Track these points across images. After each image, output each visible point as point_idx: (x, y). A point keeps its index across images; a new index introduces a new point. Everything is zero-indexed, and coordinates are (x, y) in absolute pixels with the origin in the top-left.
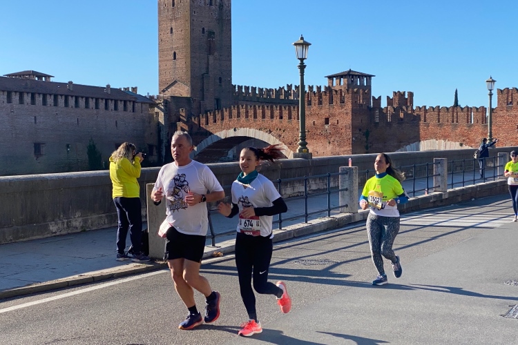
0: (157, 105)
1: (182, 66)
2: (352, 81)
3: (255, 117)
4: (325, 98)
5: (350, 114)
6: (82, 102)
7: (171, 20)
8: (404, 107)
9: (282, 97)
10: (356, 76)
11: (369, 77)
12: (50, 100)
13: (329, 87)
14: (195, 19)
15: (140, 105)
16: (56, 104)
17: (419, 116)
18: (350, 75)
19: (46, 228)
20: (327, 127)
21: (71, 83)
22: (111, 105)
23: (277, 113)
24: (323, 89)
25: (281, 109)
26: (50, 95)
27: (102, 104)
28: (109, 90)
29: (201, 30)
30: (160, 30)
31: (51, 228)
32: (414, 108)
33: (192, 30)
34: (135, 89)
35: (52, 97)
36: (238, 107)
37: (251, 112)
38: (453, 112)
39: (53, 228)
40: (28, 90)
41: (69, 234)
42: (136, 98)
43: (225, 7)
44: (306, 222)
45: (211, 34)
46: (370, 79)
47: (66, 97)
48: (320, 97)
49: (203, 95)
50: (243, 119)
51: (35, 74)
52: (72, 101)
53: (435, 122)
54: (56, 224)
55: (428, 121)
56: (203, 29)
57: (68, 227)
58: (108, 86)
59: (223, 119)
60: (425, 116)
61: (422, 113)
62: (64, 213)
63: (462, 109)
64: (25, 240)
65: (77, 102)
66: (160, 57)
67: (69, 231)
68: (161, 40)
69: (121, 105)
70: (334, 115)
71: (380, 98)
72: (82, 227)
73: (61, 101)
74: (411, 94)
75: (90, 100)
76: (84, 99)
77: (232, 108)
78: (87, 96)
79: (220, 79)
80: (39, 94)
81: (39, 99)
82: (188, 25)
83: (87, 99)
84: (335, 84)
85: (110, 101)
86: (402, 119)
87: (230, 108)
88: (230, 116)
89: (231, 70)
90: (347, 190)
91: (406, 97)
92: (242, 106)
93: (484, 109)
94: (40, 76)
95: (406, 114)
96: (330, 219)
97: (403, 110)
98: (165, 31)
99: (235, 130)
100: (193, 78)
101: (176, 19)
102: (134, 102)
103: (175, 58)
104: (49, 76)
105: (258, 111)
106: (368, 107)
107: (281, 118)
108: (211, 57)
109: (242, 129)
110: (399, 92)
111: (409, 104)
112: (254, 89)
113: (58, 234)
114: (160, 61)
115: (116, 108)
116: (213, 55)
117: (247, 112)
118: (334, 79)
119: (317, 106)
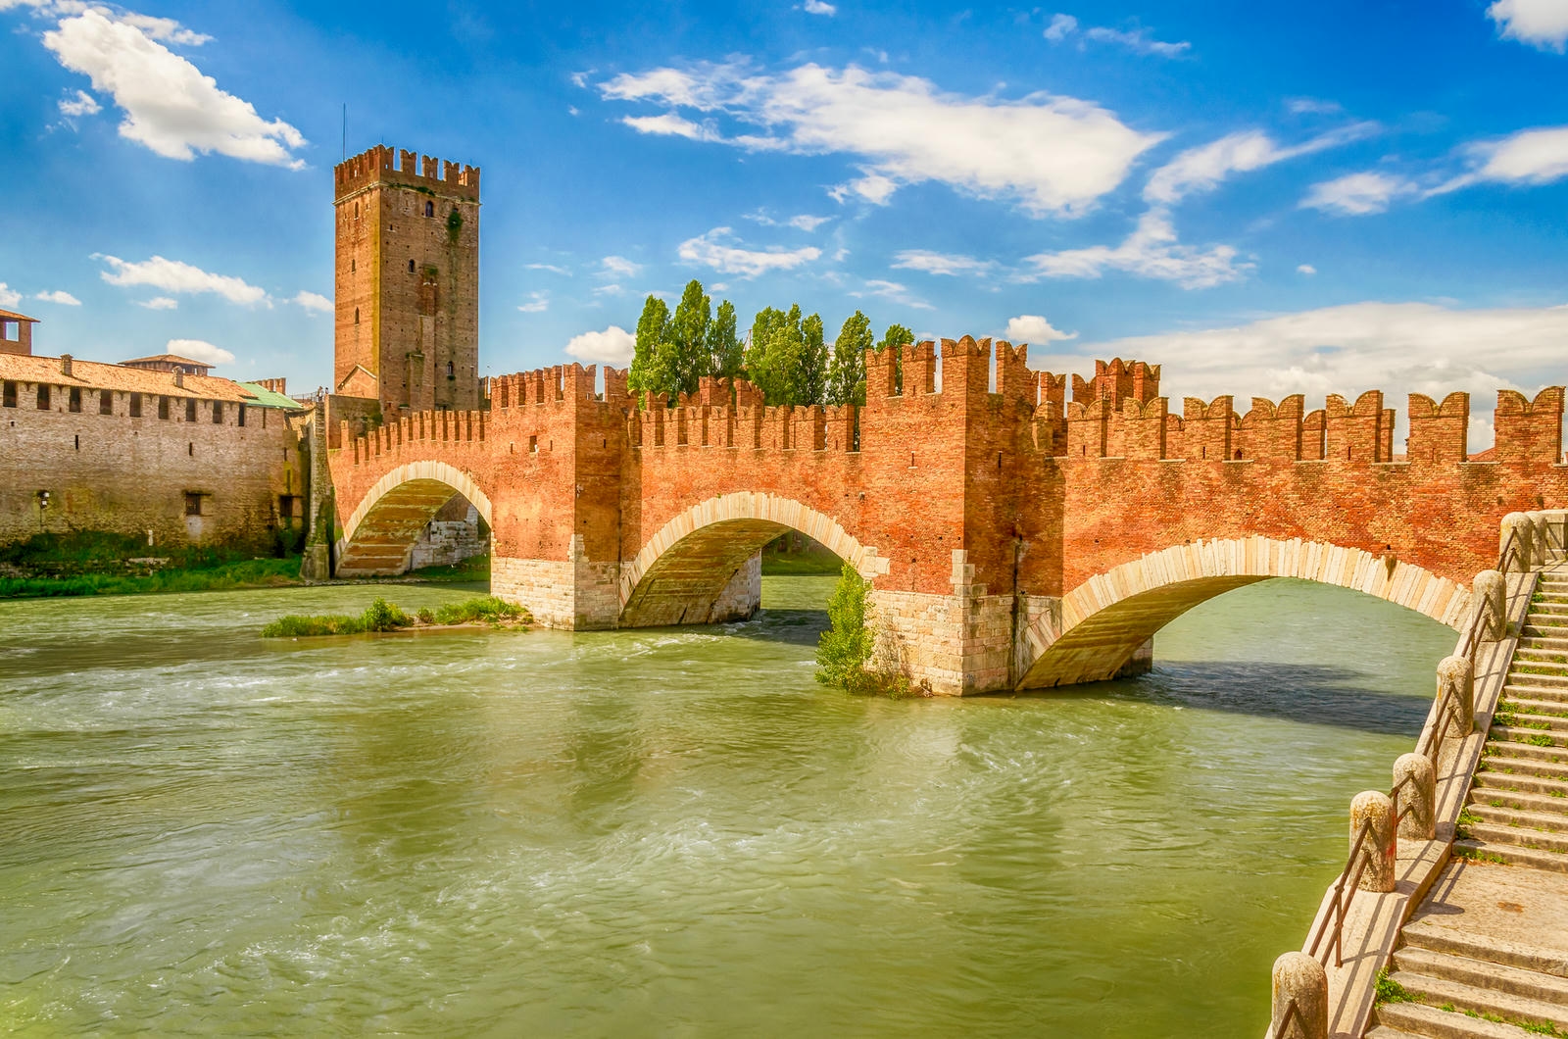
1: (368, 336)
3: (445, 436)
4: (531, 388)
5: (573, 427)
7: (353, 245)
14: (392, 242)
15: (258, 412)
16: (11, 401)
22: (178, 411)
27: (151, 405)
29: (407, 263)
30: (337, 267)
33: (384, 264)
43: (464, 223)
45: (430, 272)
47: (44, 388)
56: (412, 262)
65: (75, 400)
66: (337, 320)
68: (339, 287)
69: (205, 412)
73: (28, 395)
79: (451, 364)
82: (377, 252)
98: (344, 267)
100: (384, 359)
101: (360, 242)
103: (357, 321)
108: (427, 320)
114: (337, 328)
115: (191, 417)
116: (432, 315)
119: (517, 407)
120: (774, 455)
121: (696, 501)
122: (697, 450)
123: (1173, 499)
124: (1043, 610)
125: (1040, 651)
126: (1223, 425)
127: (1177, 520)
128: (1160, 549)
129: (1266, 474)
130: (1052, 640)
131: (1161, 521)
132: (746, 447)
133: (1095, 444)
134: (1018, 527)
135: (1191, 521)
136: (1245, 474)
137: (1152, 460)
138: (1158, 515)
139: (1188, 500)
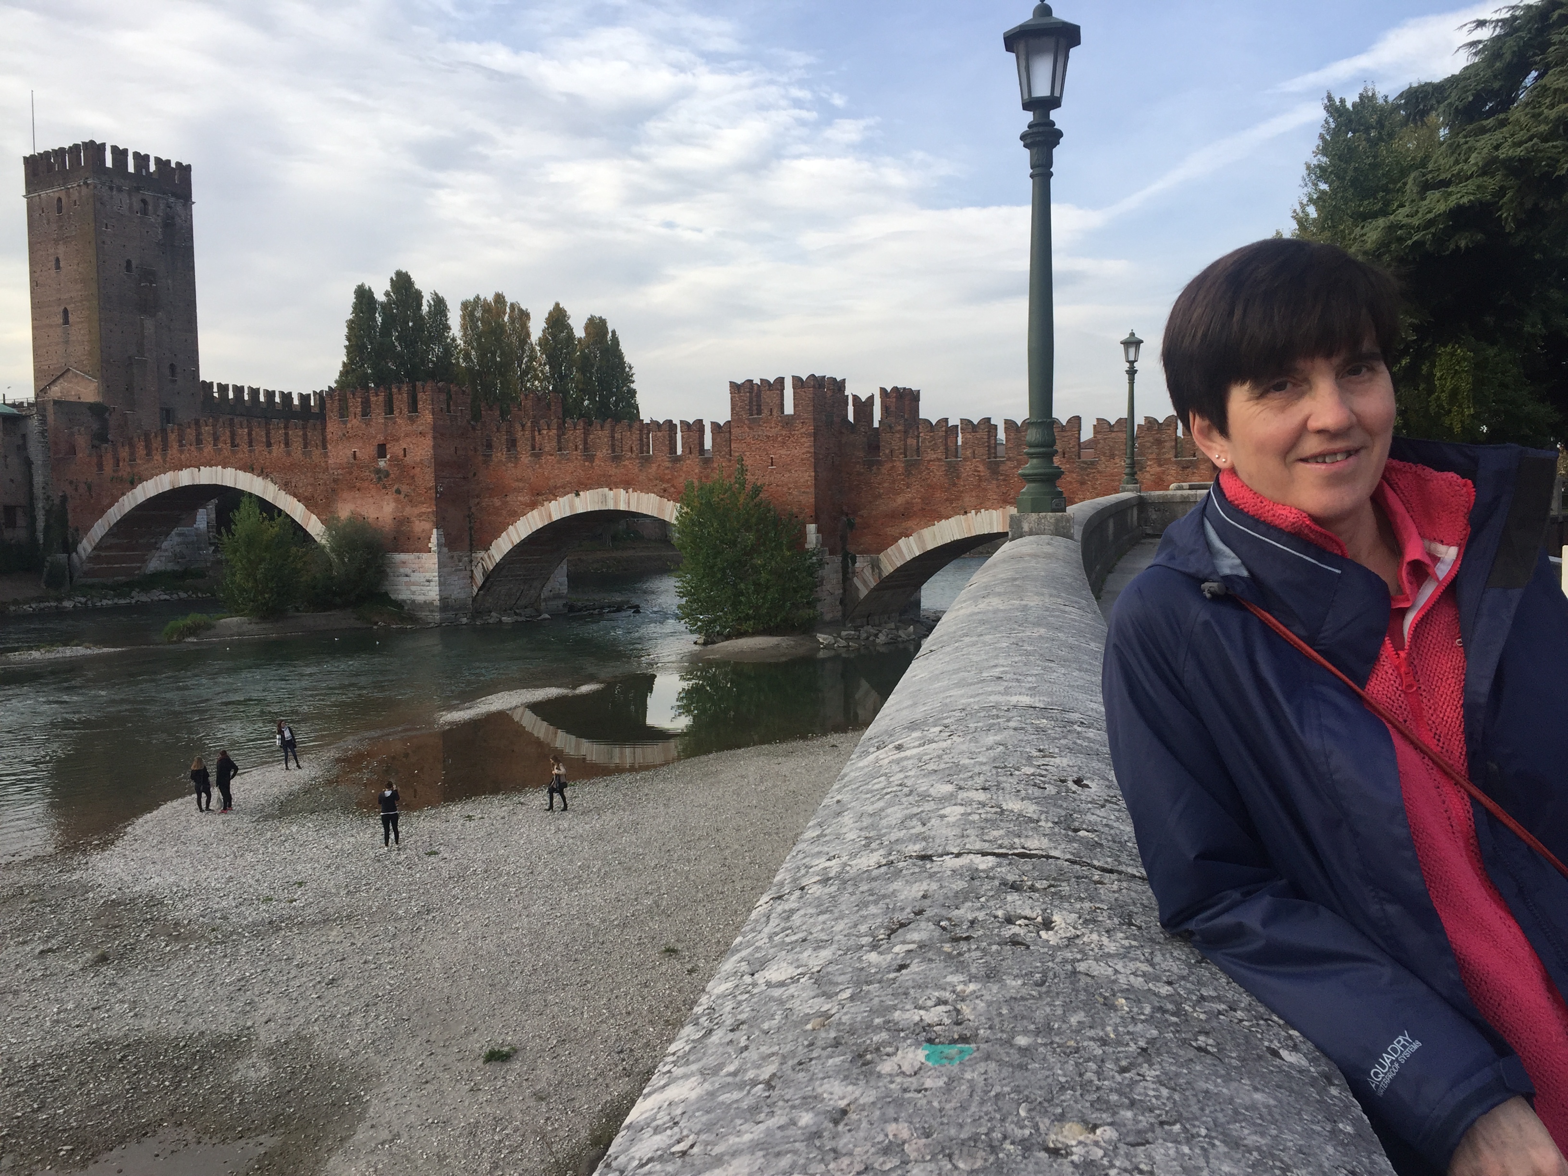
1: (82, 339)
3: (234, 443)
5: (430, 437)
7: (56, 241)
14: (108, 240)
20: (382, 463)
23: (280, 434)
25: (286, 427)
29: (124, 263)
30: (32, 263)
33: (101, 264)
38: (641, 431)
43: (179, 221)
45: (147, 272)
48: (366, 400)
49: (133, 399)
53: (607, 452)
56: (129, 262)
61: (579, 434)
66: (34, 319)
68: (35, 285)
70: (396, 438)
79: (172, 367)
82: (92, 251)
89: (195, 351)
98: (44, 264)
101: (66, 240)
103: (66, 322)
108: (149, 322)
116: (153, 316)
119: (360, 418)
120: (630, 458)
121: (552, 497)
122: (551, 455)
123: (955, 485)
124: (865, 564)
125: (863, 592)
126: (986, 437)
127: (958, 498)
128: (947, 518)
129: (1014, 468)
130: (873, 584)
131: (947, 500)
132: (603, 453)
133: (900, 449)
134: (845, 508)
135: (968, 499)
136: (1001, 468)
137: (939, 460)
138: (945, 496)
139: (965, 486)
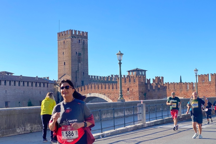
0: (57, 84)
1: (68, 68)
2: (138, 73)
3: (98, 88)
4: (127, 80)
5: (138, 86)
6: (26, 84)
7: (63, 49)
8: (160, 83)
9: (109, 80)
10: (139, 70)
11: (145, 71)
12: (12, 83)
13: (129, 75)
14: (73, 48)
15: (50, 84)
16: (15, 85)
17: (166, 87)
18: (137, 70)
19: (15, 131)
20: (128, 92)
21: (21, 76)
22: (38, 84)
23: (107, 86)
24: (126, 76)
25: (109, 85)
26: (13, 81)
27: (34, 84)
28: (37, 79)
29: (76, 53)
30: (58, 53)
31: (17, 131)
32: (164, 83)
33: (72, 53)
34: (48, 78)
35: (13, 82)
36: (91, 84)
37: (97, 86)
38: (180, 85)
39: (18, 131)
40: (3, 79)
41: (25, 133)
42: (49, 82)
43: (85, 43)
44: (125, 127)
45: (80, 54)
46: (145, 72)
47: (19, 82)
48: (125, 79)
49: (77, 80)
50: (93, 89)
51: (6, 72)
52: (22, 83)
53: (173, 89)
54: (20, 129)
55: (170, 89)
56: (76, 52)
57: (25, 130)
58: (37, 77)
59: (85, 90)
60: (169, 86)
61: (167, 85)
62: (23, 124)
63: (184, 83)
64: (6, 136)
65: (24, 84)
66: (58, 64)
67: (25, 132)
68: (59, 57)
69: (42, 85)
70: (131, 87)
71: (150, 79)
72: (30, 131)
73: (17, 83)
74: (163, 78)
75: (29, 83)
76: (27, 82)
77: (89, 85)
78: (28, 81)
79: (84, 73)
80: (8, 81)
81: (8, 83)
82: (70, 51)
83: (28, 82)
84: (131, 74)
85: (38, 83)
86: (159, 88)
87: (88, 85)
88: (88, 88)
89: (88, 69)
90: (141, 113)
91: (161, 79)
92: (93, 84)
93: (193, 83)
94: (8, 73)
95: (161, 86)
96: (134, 126)
97: (159, 84)
98: (60, 53)
99: (90, 94)
100: (72, 72)
101: (65, 49)
102: (48, 83)
104: (12, 73)
105: (99, 86)
106: (145, 83)
107: (109, 88)
108: (80, 64)
109: (93, 93)
110: (157, 77)
111: (162, 82)
112: (98, 77)
113: (20, 133)
115: (40, 86)
116: (80, 63)
117: (95, 86)
118: (131, 72)
119: (124, 83)
